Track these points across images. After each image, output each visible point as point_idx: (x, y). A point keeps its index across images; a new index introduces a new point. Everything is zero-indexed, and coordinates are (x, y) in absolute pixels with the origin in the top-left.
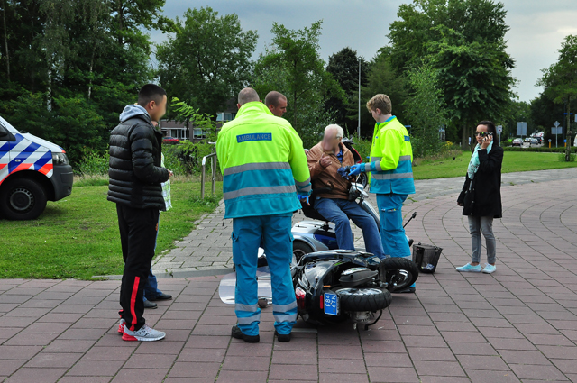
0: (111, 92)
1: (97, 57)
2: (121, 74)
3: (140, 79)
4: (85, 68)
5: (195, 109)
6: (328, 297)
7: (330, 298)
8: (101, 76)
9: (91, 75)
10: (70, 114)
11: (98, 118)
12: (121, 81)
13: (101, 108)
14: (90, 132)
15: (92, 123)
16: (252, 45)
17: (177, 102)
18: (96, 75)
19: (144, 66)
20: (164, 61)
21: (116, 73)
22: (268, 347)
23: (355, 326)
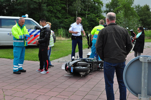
0: (91, 17)
1: (88, 8)
2: (94, 12)
3: (100, 13)
4: (85, 10)
6: (72, 68)
8: (89, 12)
11: (87, 23)
12: (94, 14)
13: (88, 21)
14: (85, 27)
15: (86, 25)
16: (133, 3)
17: (98, 20)
18: (88, 12)
19: (100, 10)
20: (108, 8)
21: (93, 12)
22: (57, 78)
23: (82, 76)
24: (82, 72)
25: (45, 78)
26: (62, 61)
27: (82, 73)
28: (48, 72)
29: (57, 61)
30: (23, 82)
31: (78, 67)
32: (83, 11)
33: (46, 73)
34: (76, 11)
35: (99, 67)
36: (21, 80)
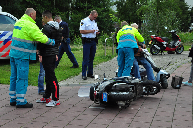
2: (99, 4)
3: (107, 6)
5: (119, 18)
6: (104, 94)
7: (105, 95)
8: (90, 5)
9: (86, 5)
10: (77, 21)
12: (99, 7)
17: (111, 16)
18: (88, 5)
21: (96, 3)
22: (79, 113)
23: (120, 108)
24: (122, 101)
25: (58, 114)
26: (73, 84)
27: (121, 103)
28: (59, 103)
29: (64, 84)
30: (23, 123)
31: (115, 93)
32: (80, 3)
33: (57, 105)
34: (69, 3)
35: (144, 92)
36: (17, 119)
